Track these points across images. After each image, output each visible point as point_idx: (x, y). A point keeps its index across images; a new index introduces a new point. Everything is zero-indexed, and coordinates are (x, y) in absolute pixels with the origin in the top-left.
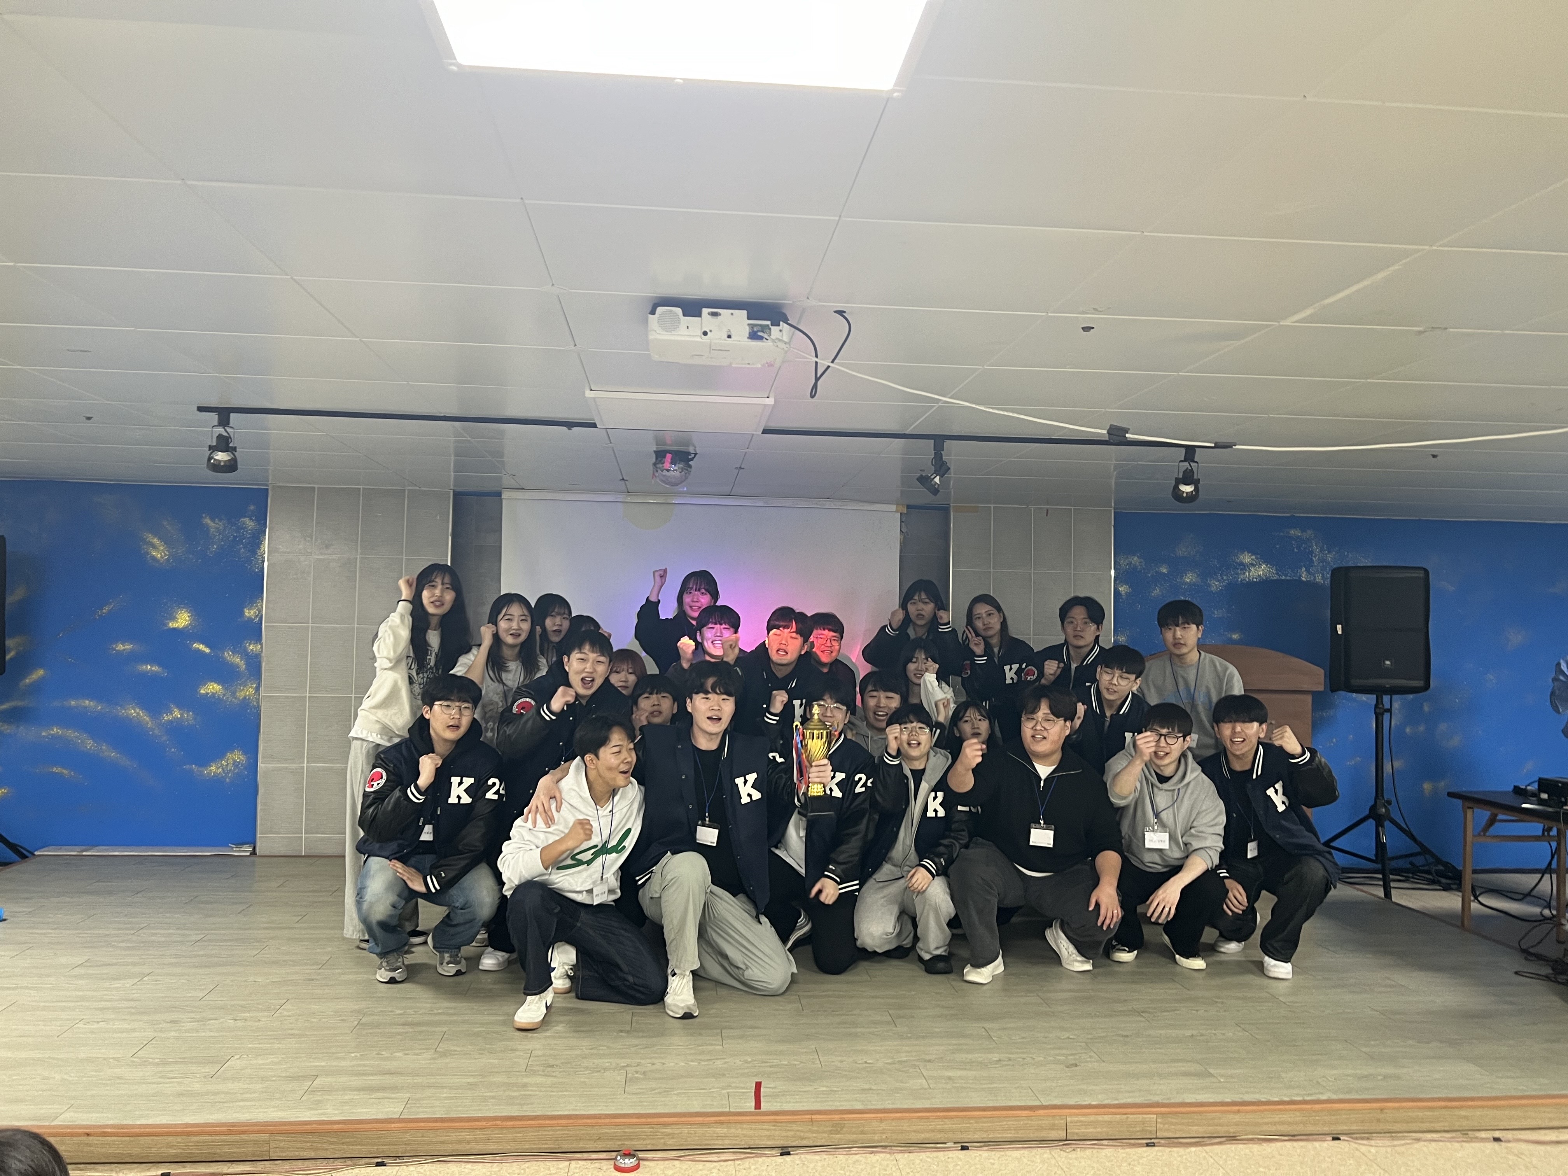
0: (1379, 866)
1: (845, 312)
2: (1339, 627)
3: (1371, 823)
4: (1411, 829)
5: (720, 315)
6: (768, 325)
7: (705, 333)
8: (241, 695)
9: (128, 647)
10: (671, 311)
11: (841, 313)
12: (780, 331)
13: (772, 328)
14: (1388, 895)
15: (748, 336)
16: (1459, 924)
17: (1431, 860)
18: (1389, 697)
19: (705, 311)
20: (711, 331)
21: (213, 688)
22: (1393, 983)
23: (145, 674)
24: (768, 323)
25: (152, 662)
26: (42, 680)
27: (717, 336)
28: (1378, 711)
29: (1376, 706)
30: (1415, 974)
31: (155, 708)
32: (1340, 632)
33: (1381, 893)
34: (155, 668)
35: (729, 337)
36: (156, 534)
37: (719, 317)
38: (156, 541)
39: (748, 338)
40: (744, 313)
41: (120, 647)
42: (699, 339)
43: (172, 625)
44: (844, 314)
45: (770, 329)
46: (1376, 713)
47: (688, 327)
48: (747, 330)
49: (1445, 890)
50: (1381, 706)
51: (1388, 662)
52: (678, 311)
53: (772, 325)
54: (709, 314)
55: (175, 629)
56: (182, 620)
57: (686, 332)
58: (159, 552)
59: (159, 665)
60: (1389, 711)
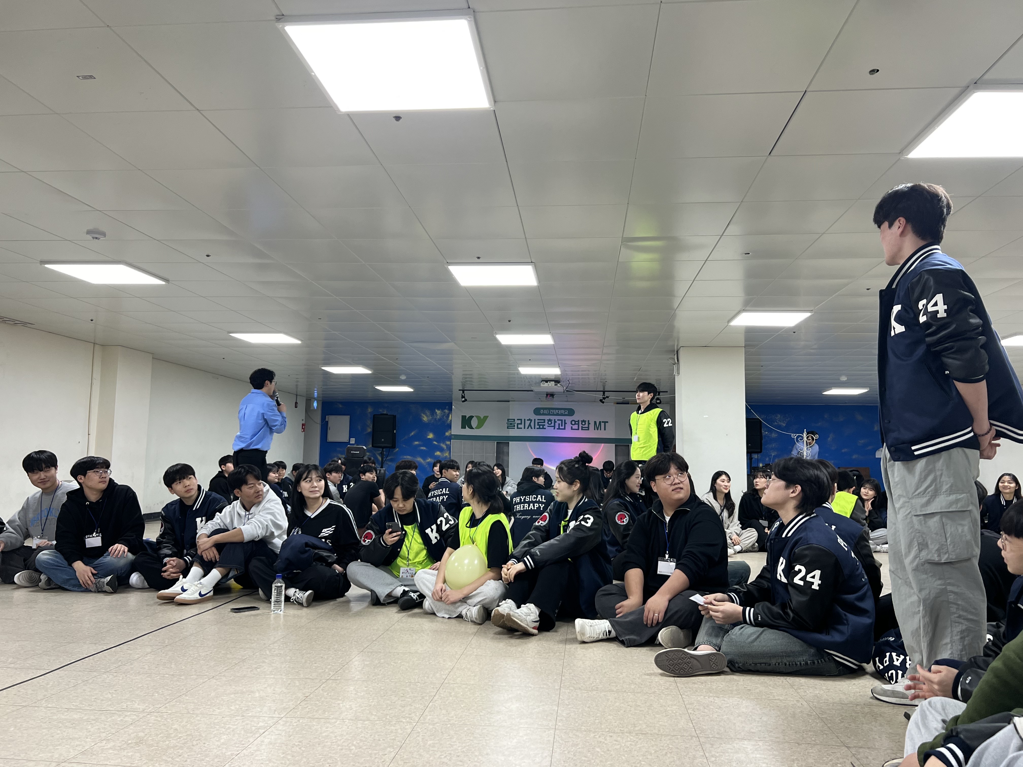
8: (445, 455)
9: (418, 443)
21: (438, 453)
23: (422, 450)
25: (423, 446)
26: (397, 451)
31: (424, 458)
34: (425, 448)
36: (423, 414)
38: (424, 416)
41: (416, 443)
43: (429, 437)
55: (429, 438)
56: (431, 436)
58: (425, 419)
59: (425, 447)
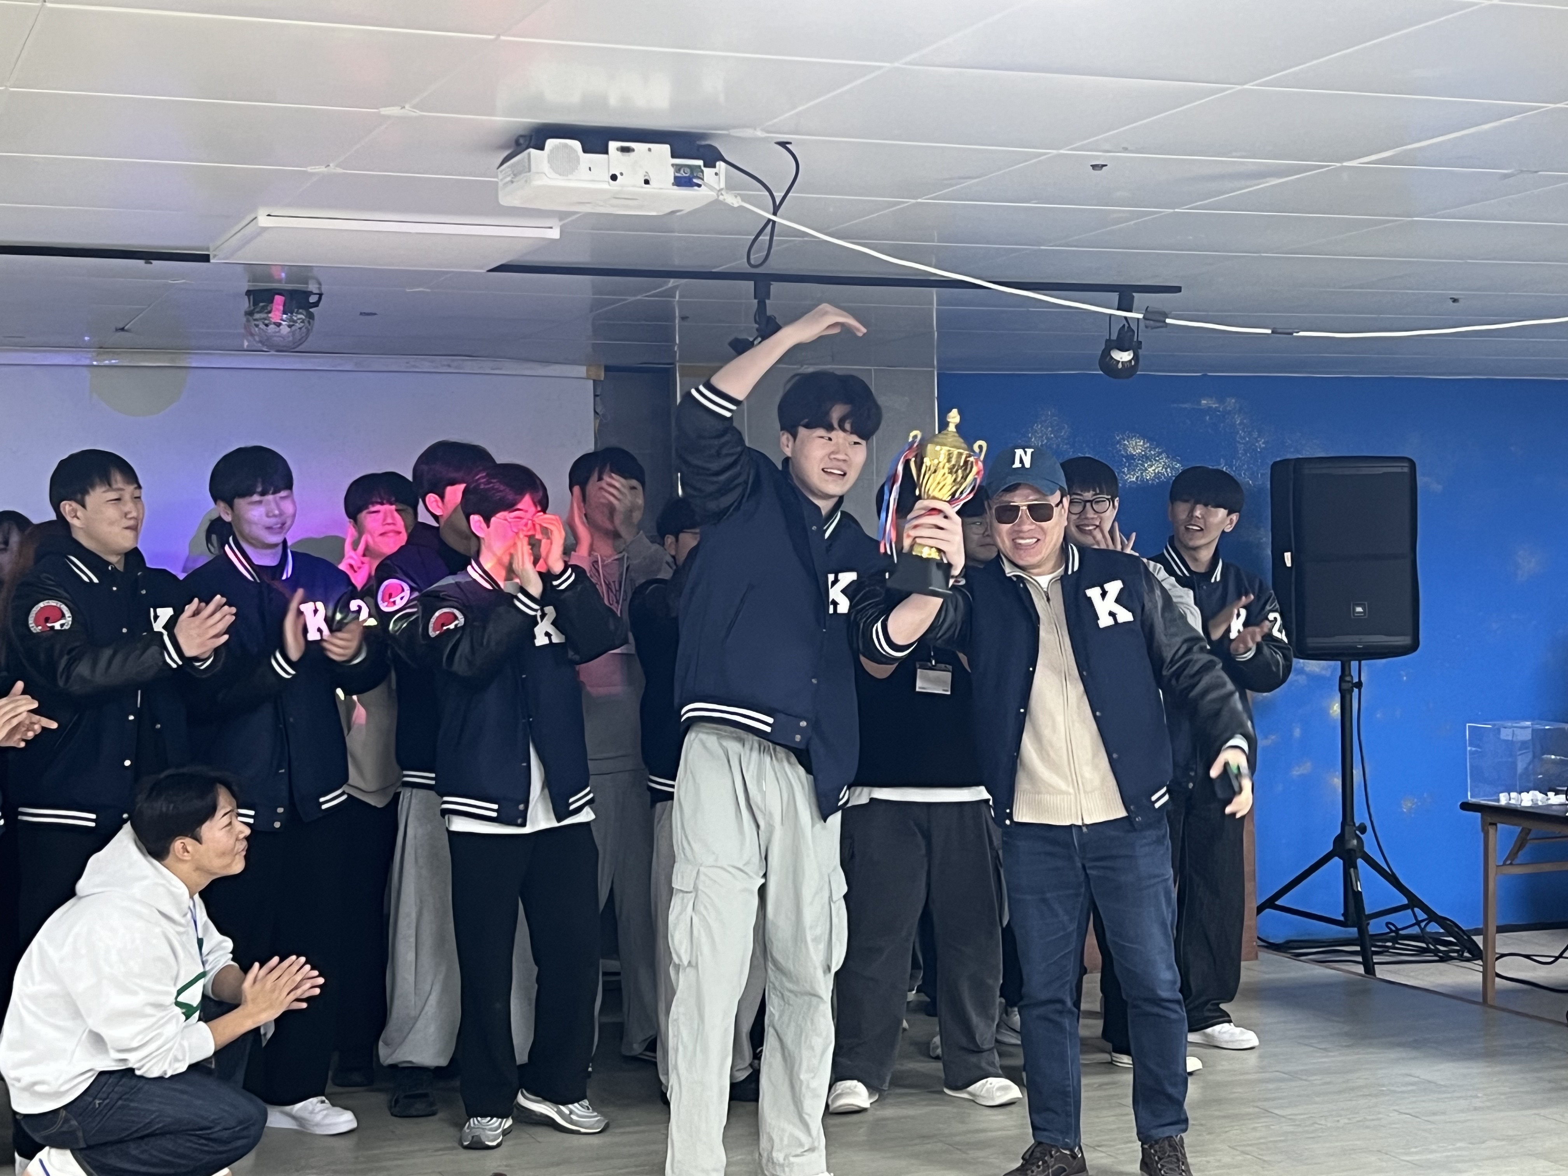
0: (1353, 931)
1: (790, 143)
2: (1288, 556)
3: (1337, 863)
4: (1394, 871)
5: (633, 150)
6: (699, 167)
7: (614, 178)
10: (566, 146)
11: (783, 144)
12: (716, 174)
13: (706, 170)
14: (1370, 970)
15: (672, 181)
16: (1481, 1000)
17: (1422, 915)
18: (1357, 662)
19: (613, 145)
20: (622, 174)
22: (1416, 1079)
24: (700, 163)
27: (630, 182)
28: (1345, 686)
29: (1342, 679)
30: (1441, 1066)
32: (1289, 564)
33: (1361, 969)
35: (647, 182)
37: (632, 154)
39: (673, 184)
40: (666, 148)
42: (605, 186)
44: (788, 146)
45: (702, 172)
46: (1340, 690)
47: (590, 169)
48: (671, 174)
49: (1442, 960)
50: (1348, 679)
51: (1359, 609)
52: (576, 145)
53: (705, 166)
54: (618, 149)
57: (587, 175)
60: (1359, 685)
